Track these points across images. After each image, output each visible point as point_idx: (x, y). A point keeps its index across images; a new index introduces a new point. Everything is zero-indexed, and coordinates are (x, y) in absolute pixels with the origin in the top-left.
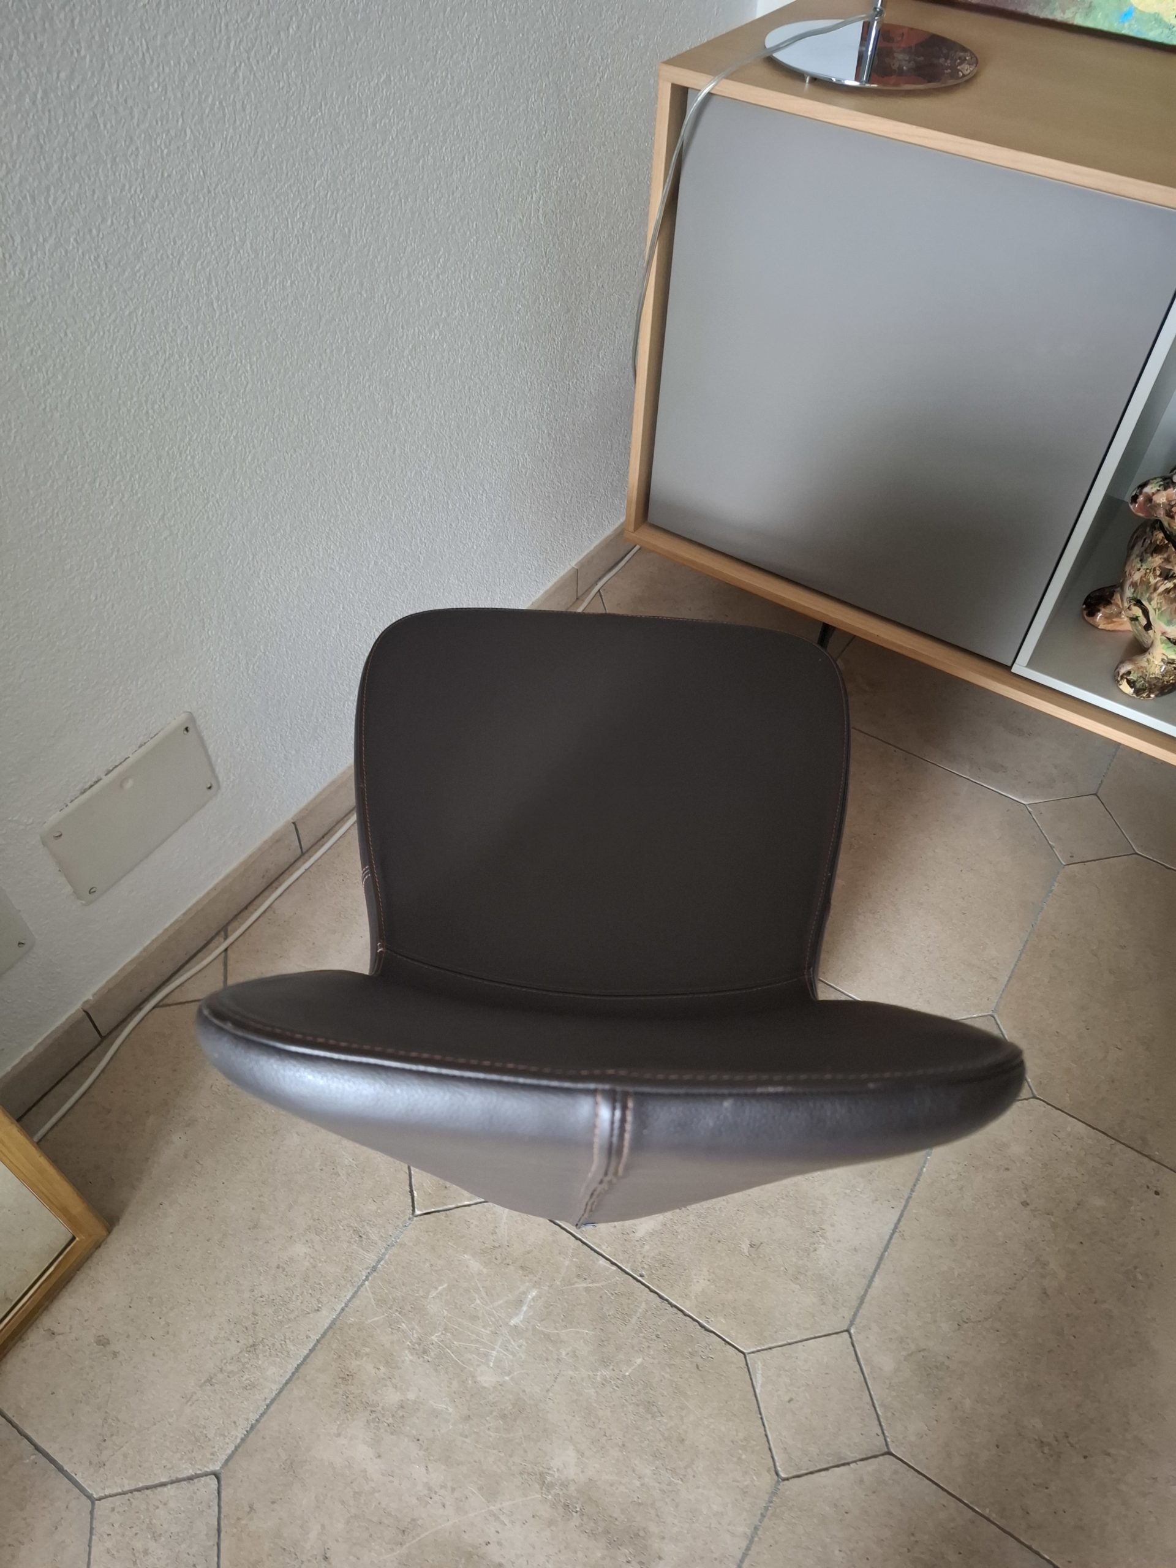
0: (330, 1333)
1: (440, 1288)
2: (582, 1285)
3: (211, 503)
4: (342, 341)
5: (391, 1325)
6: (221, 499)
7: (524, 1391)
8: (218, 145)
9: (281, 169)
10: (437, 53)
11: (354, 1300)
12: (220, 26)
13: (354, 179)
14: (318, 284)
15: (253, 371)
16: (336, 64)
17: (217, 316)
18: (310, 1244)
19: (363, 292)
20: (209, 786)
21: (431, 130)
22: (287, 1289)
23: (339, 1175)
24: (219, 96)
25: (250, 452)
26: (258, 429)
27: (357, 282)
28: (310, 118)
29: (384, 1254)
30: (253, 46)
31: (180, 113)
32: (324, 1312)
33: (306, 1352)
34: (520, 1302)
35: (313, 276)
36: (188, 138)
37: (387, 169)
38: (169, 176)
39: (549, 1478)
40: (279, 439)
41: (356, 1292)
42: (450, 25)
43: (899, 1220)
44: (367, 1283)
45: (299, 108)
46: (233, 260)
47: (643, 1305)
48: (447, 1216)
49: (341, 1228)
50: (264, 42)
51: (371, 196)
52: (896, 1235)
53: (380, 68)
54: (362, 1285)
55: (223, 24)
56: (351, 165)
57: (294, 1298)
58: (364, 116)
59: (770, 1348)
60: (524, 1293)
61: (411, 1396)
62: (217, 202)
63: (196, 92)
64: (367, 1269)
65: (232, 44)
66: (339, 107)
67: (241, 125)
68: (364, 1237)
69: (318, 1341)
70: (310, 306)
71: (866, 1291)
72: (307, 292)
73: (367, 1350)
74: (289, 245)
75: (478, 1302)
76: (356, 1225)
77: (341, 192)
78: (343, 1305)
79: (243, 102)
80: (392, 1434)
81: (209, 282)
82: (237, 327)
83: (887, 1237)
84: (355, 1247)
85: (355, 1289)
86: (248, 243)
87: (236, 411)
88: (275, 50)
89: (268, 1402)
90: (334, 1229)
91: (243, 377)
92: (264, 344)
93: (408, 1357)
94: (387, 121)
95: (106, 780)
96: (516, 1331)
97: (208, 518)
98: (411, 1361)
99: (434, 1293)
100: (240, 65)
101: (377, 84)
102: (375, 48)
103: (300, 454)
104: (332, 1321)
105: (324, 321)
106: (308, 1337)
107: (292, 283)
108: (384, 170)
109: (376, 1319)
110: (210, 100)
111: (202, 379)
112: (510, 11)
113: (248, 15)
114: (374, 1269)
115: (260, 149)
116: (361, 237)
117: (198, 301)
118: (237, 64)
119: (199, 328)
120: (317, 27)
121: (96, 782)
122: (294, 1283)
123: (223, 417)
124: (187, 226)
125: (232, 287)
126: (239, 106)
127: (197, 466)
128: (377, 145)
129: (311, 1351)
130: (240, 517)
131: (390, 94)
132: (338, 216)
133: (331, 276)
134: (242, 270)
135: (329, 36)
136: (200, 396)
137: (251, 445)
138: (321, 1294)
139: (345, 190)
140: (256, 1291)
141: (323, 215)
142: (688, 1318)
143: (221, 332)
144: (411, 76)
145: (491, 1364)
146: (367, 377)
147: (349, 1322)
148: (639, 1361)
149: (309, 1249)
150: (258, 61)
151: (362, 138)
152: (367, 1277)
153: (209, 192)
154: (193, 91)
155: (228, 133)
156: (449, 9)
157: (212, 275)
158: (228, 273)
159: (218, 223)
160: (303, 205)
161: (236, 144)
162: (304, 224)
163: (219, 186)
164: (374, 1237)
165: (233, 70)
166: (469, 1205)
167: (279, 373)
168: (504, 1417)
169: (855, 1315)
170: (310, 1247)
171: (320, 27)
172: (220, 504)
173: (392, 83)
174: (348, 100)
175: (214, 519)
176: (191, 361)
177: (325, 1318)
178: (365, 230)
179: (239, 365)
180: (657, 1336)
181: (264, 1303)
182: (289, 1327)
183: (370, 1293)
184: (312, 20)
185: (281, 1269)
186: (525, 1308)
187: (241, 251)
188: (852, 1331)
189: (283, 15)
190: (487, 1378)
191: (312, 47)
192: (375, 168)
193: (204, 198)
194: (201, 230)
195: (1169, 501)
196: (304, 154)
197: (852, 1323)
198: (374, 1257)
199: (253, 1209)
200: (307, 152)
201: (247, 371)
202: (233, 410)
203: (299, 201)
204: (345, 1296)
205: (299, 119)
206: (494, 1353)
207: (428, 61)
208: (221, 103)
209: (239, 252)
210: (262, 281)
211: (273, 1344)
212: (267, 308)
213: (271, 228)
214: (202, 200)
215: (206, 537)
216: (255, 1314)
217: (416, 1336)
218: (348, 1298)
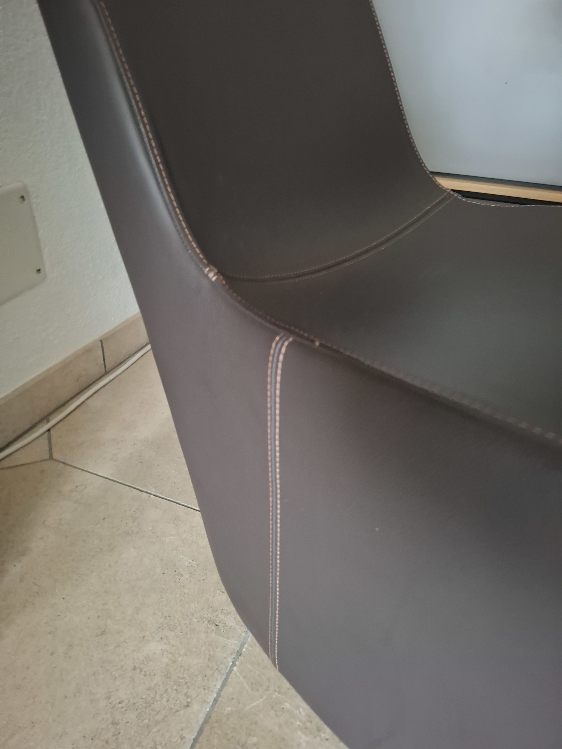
0: (207, 728)
5: (273, 707)
11: (225, 688)
18: (165, 641)
20: (37, 269)
22: (148, 690)
32: (195, 707)
41: (226, 679)
44: (235, 668)
49: (195, 620)
54: (231, 671)
57: (158, 697)
64: (232, 654)
68: (220, 625)
69: (195, 740)
73: (255, 739)
76: (209, 615)
78: (215, 696)
84: (213, 635)
85: (224, 677)
90: (187, 622)
98: (307, 742)
104: (207, 715)
106: (182, 738)
109: (255, 704)
114: (239, 654)
122: (155, 682)
138: (188, 687)
140: (113, 699)
147: (226, 712)
149: (165, 646)
152: (233, 662)
170: (165, 643)
177: (198, 713)
181: (123, 710)
182: (158, 731)
183: (241, 678)
185: (138, 671)
198: (236, 642)
199: (99, 617)
204: (215, 686)
216: (114, 723)
217: (303, 713)
218: (218, 687)
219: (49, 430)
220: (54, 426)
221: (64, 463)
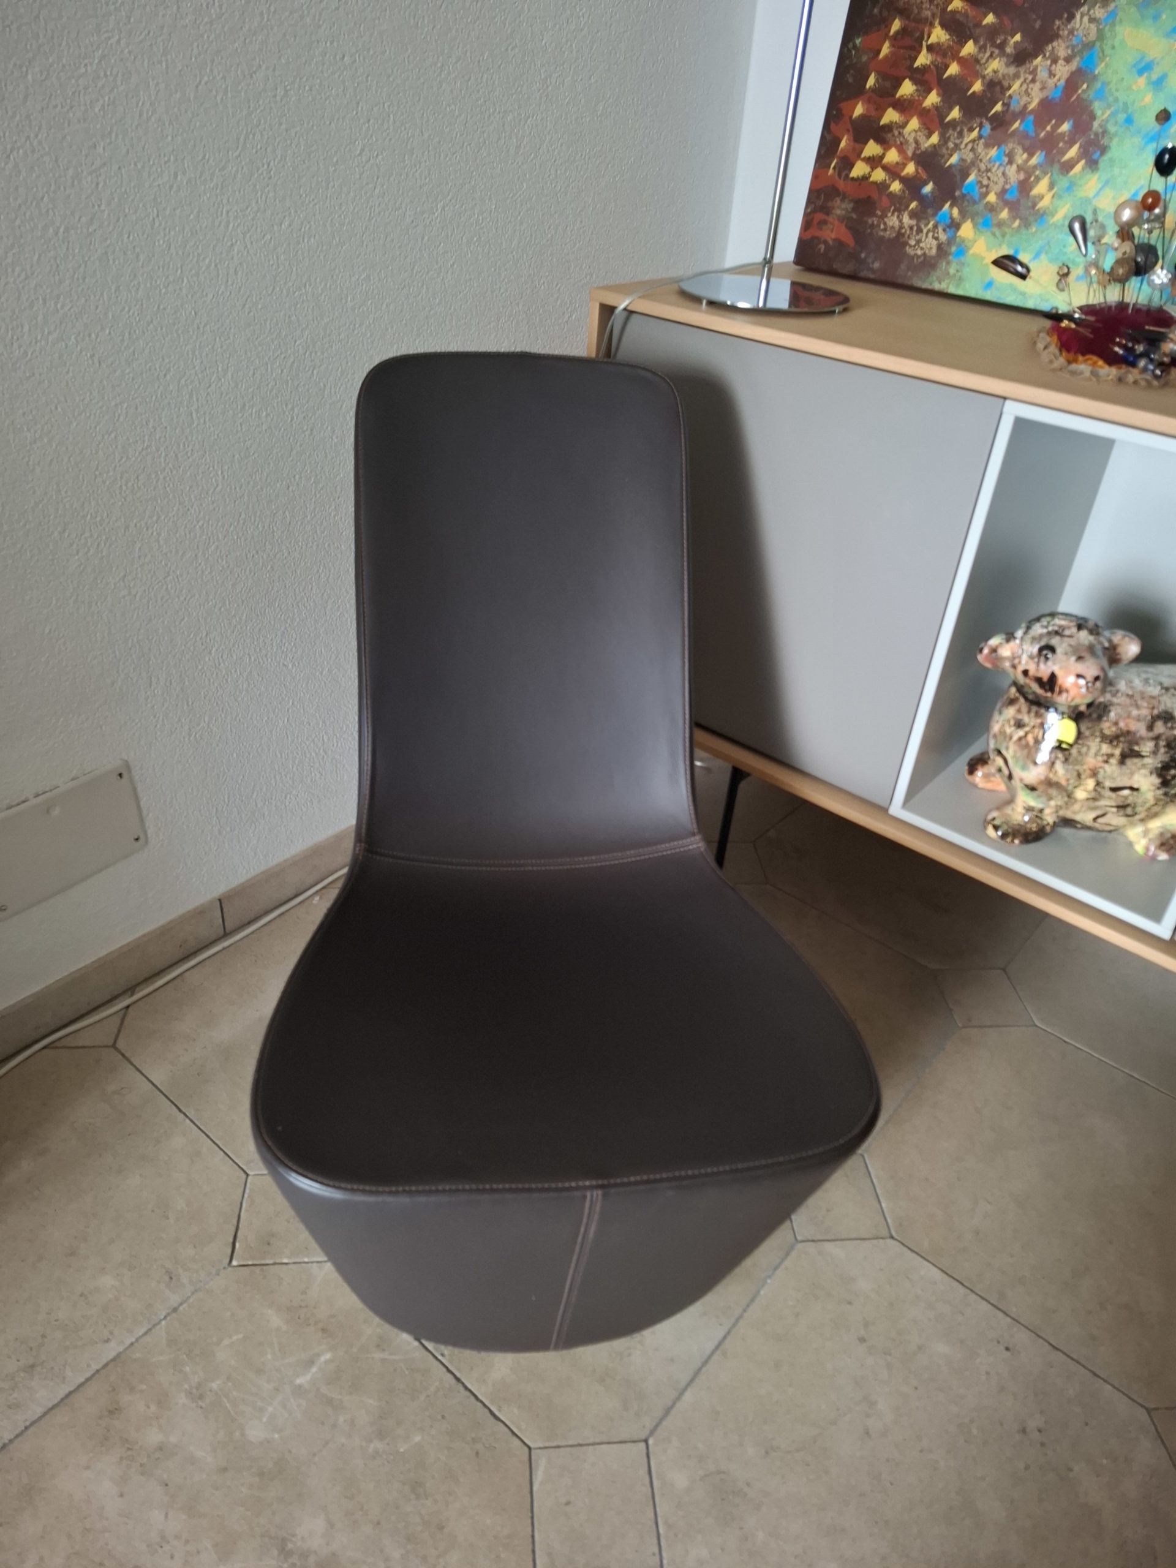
0: (112, 1365)
1: (235, 1338)
2: (378, 1355)
3: (171, 577)
4: (311, 472)
5: (174, 1366)
6: (181, 576)
7: (290, 1452)
8: (210, 296)
9: (265, 324)
10: (414, 267)
11: (147, 1336)
12: (222, 211)
13: (332, 347)
14: (291, 421)
15: (224, 477)
16: (322, 257)
17: (195, 425)
18: (119, 1278)
19: (334, 437)
20: (136, 837)
21: (406, 324)
22: (83, 1317)
23: (168, 1219)
24: (215, 260)
25: (214, 543)
26: (223, 526)
27: (329, 428)
28: (295, 292)
29: (189, 1298)
30: (249, 231)
31: (179, 265)
32: (113, 1344)
33: (82, 1380)
34: (311, 1362)
35: (287, 413)
36: (184, 285)
37: (363, 345)
38: (164, 309)
39: (290, 1546)
40: (243, 539)
41: (150, 1330)
42: (427, 250)
43: (725, 1338)
44: (163, 1322)
45: (285, 283)
46: (214, 384)
47: (437, 1383)
48: (262, 1270)
49: (155, 1267)
50: (259, 230)
51: (347, 363)
52: (719, 1352)
53: (361, 269)
54: (157, 1324)
55: (224, 210)
56: (329, 335)
57: (87, 1326)
58: (344, 301)
59: (558, 1447)
60: (318, 1355)
61: (173, 1439)
62: (205, 337)
63: (196, 254)
64: (167, 1309)
65: (231, 225)
66: (322, 289)
67: (232, 285)
68: (174, 1278)
69: (98, 1371)
70: (283, 437)
71: (674, 1404)
72: (281, 425)
73: (144, 1387)
74: (268, 385)
75: (269, 1356)
76: (170, 1267)
77: (319, 354)
78: (133, 1340)
79: (236, 269)
80: (142, 1474)
81: (191, 396)
82: (212, 438)
83: (708, 1353)
84: (163, 1287)
85: (150, 1327)
86: (229, 374)
87: (204, 505)
88: (268, 237)
89: (28, 1423)
90: (148, 1267)
91: (214, 480)
92: (236, 458)
93: (182, 1399)
94: (365, 309)
95: (34, 802)
96: (299, 1391)
97: (167, 589)
98: (184, 1404)
99: (226, 1342)
100: (236, 242)
101: (358, 279)
102: (357, 253)
103: (262, 557)
104: (118, 1354)
105: (294, 452)
106: (89, 1365)
107: (267, 415)
108: (361, 345)
109: (161, 1358)
110: (207, 261)
111: (175, 472)
112: (483, 250)
113: (247, 208)
114: (175, 1310)
115: (247, 306)
116: (335, 393)
117: (179, 409)
118: (234, 241)
119: (177, 431)
120: (307, 228)
121: (24, 802)
122: (92, 1313)
123: (192, 508)
124: (176, 349)
125: (211, 406)
126: (232, 271)
127: (162, 542)
128: (355, 325)
129: (88, 1380)
130: (197, 596)
131: (369, 289)
132: (315, 372)
133: (304, 417)
134: (222, 394)
135: (317, 237)
136: (171, 485)
137: (215, 537)
138: (115, 1326)
139: (323, 353)
140: (52, 1315)
141: (301, 368)
142: (479, 1404)
143: (197, 438)
144: (389, 280)
145: (264, 1420)
146: (333, 507)
147: (134, 1357)
148: (417, 1439)
149: (117, 1282)
150: (252, 243)
151: (341, 317)
152: (166, 1316)
153: (198, 328)
154: (193, 253)
155: (220, 288)
156: (426, 238)
157: (194, 392)
158: (208, 394)
159: (204, 354)
160: (283, 356)
161: (226, 298)
162: (282, 371)
163: (208, 326)
164: (185, 1280)
165: (229, 244)
166: (286, 1264)
167: (249, 483)
168: (261, 1474)
169: (657, 1426)
171: (309, 228)
172: (180, 580)
173: (372, 282)
174: (330, 286)
175: (173, 591)
176: (167, 455)
177: (111, 1350)
178: (340, 388)
179: (211, 469)
180: (443, 1417)
181: (55, 1327)
182: (73, 1354)
183: (164, 1331)
184: (302, 223)
185: (83, 1297)
186: (314, 1369)
187: (223, 380)
188: (651, 1442)
189: (277, 214)
190: (256, 1432)
191: (301, 241)
192: (352, 343)
193: (194, 332)
194: (188, 355)
195: (1013, 654)
196: (287, 318)
197: (652, 1433)
198: (178, 1299)
199: (76, 1237)
200: (289, 317)
201: (218, 475)
202: (201, 505)
203: (279, 352)
204: (138, 1332)
205: (285, 291)
206: (270, 1409)
207: (406, 271)
208: (216, 266)
209: (220, 379)
210: (239, 407)
211: (52, 1368)
212: (242, 429)
213: (252, 368)
214: (191, 333)
215: (163, 605)
216: (44, 1336)
217: (196, 1380)
218: (140, 1334)
219: (128, 1007)
220: (134, 1003)
221: (123, 1055)
